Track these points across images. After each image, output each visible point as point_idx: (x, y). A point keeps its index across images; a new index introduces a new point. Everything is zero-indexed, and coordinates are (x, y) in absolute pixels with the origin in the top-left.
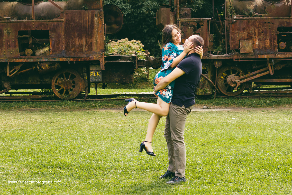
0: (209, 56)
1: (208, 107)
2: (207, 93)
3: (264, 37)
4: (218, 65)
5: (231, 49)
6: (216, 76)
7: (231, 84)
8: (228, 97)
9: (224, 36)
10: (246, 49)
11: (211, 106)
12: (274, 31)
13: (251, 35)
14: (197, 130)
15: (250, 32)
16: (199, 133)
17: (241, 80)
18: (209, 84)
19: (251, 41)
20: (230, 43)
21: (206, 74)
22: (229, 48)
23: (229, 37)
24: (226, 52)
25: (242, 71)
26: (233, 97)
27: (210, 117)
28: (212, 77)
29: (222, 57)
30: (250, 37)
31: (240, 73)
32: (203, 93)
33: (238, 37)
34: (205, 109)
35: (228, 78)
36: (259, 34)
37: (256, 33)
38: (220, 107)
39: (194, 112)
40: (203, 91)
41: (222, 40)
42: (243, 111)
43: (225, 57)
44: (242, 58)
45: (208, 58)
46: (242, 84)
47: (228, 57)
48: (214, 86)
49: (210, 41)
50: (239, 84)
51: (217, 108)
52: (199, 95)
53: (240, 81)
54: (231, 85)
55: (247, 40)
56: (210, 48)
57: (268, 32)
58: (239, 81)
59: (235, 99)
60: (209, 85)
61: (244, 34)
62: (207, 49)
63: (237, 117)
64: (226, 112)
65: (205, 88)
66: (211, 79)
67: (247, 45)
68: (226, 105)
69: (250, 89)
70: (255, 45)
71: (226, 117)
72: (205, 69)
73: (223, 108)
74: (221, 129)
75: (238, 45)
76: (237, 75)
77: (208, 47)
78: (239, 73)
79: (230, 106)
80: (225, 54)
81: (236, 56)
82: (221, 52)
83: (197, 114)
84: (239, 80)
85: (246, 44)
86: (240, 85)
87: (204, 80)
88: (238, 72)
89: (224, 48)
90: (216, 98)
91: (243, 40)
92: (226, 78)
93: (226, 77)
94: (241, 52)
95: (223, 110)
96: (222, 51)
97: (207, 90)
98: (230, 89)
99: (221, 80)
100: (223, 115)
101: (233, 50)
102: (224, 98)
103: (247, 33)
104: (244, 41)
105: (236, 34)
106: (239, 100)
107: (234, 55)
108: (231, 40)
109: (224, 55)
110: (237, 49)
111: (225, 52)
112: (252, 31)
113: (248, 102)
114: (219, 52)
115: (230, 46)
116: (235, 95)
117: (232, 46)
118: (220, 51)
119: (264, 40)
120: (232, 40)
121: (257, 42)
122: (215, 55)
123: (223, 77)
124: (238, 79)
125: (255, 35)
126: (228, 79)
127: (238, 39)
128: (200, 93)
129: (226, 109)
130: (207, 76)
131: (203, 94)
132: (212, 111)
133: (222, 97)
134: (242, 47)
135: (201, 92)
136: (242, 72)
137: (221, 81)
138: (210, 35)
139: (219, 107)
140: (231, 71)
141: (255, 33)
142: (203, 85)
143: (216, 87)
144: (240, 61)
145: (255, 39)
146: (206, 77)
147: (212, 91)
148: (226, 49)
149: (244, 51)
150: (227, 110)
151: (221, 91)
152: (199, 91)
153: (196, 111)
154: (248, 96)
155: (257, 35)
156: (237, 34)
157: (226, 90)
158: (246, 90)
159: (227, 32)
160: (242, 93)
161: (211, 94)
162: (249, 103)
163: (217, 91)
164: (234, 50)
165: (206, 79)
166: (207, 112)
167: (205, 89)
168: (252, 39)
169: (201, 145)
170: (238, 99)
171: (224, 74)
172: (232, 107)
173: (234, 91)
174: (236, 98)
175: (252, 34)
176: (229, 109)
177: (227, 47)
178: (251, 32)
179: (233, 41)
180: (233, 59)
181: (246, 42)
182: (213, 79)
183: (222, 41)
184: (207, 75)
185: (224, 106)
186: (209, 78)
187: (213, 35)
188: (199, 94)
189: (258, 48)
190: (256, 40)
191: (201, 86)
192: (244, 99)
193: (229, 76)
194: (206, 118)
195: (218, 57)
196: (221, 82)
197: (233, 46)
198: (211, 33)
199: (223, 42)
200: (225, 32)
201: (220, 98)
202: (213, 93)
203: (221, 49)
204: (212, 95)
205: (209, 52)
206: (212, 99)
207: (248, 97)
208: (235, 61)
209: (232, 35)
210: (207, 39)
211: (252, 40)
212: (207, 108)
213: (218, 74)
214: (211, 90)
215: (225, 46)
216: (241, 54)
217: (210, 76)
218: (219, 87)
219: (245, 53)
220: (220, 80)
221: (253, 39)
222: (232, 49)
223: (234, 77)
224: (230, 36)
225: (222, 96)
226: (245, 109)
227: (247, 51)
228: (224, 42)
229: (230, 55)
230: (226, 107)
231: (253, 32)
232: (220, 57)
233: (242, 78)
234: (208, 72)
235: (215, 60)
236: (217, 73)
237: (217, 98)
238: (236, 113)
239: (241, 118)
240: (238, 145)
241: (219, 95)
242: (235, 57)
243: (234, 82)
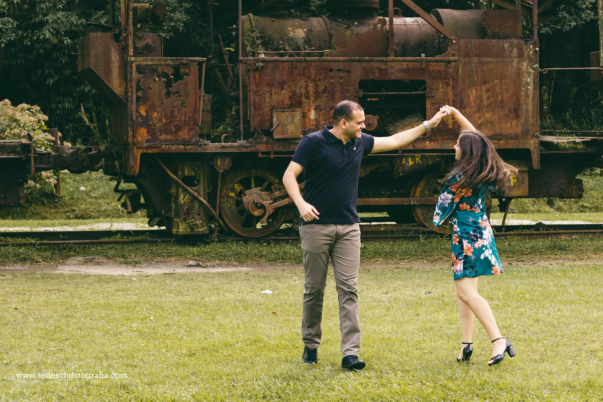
0: (201, 145)
1: (200, 263)
2: (197, 230)
3: (328, 103)
4: (222, 167)
5: (252, 130)
6: (219, 191)
7: (253, 210)
8: (246, 240)
9: (236, 99)
10: (288, 129)
11: (206, 260)
12: (350, 88)
13: (299, 97)
14: (177, 318)
15: (295, 91)
16: (180, 327)
17: (275, 200)
18: (202, 209)
19: (298, 112)
20: (250, 116)
21: (195, 185)
22: (247, 129)
23: (248, 102)
24: (242, 137)
25: (277, 181)
26: (258, 240)
27: (205, 286)
28: (208, 194)
29: (231, 147)
30: (295, 103)
31: (274, 185)
32: (189, 230)
33: (268, 103)
34: (192, 268)
35: (245, 195)
36: (317, 95)
37: (311, 93)
38: (228, 264)
39: (168, 274)
40: (187, 225)
41: (232, 108)
42: (280, 273)
43: (238, 147)
44: (277, 150)
45: (199, 150)
46: (277, 210)
47: (247, 147)
48: (213, 214)
49: (204, 111)
50: (270, 211)
51: (219, 265)
52: (179, 234)
53: (273, 203)
54: (252, 212)
55: (289, 108)
56: (203, 125)
57: (338, 91)
58: (270, 204)
59: (261, 244)
60: (202, 211)
61: (284, 95)
62: (198, 128)
63: (267, 287)
64: (242, 274)
65: (193, 218)
66: (207, 198)
67: (289, 120)
68: (241, 259)
69: (295, 220)
70: (307, 121)
71: (243, 288)
72: (193, 174)
73: (234, 266)
74: (231, 315)
75: (268, 120)
76: (266, 190)
77: (200, 125)
78: (271, 184)
79: (250, 260)
80: (238, 141)
81: (264, 146)
82: (230, 136)
83: (176, 279)
84: (271, 202)
85: (287, 118)
86: (273, 213)
87: (190, 199)
88: (268, 183)
89: (237, 127)
90: (217, 243)
91: (280, 108)
92: (241, 197)
93: (240, 194)
94: (276, 137)
95: (235, 269)
96: (232, 134)
97: (198, 222)
98: (251, 221)
99: (229, 200)
100: (235, 283)
101: (258, 132)
102: (237, 242)
103: (290, 92)
104: (283, 111)
105: (264, 94)
106: (271, 246)
107: (260, 143)
108: (252, 109)
109: (236, 142)
110: (266, 128)
111: (240, 137)
112: (300, 88)
113: (292, 251)
114: (226, 137)
115: (251, 122)
116: (260, 236)
117: (254, 123)
118: (228, 133)
119: (328, 110)
120: (255, 109)
121: (312, 115)
122: (216, 144)
123: (235, 192)
124: (269, 198)
125: (307, 98)
126: (245, 199)
127: (268, 106)
128: (180, 230)
129: (241, 266)
130: (196, 191)
131: (188, 233)
132: (209, 273)
133: (232, 240)
134: (278, 125)
135: (183, 228)
136: (277, 183)
137: (230, 203)
138: (204, 96)
139: (224, 262)
140: (253, 180)
141: (307, 92)
142: (188, 213)
143: (217, 217)
144: (272, 156)
145: (307, 108)
146: (196, 194)
147: (208, 226)
148: (242, 129)
149: (284, 134)
150: (244, 269)
151: (230, 225)
152: (178, 225)
153: (173, 272)
154: (291, 238)
155: (312, 98)
156: (267, 95)
157: (242, 222)
158: (288, 224)
159: (243, 89)
160: (278, 231)
161: (207, 232)
162: (294, 254)
163: (220, 226)
164: (260, 132)
165: (194, 198)
166: (198, 274)
167: (193, 220)
168: (300, 107)
169: (186, 355)
170: (269, 244)
171: (236, 187)
172: (255, 263)
173: (259, 226)
174: (263, 243)
175: (301, 95)
176: (247, 266)
177: (244, 124)
178: (298, 90)
179: (258, 111)
180: (256, 153)
181: (287, 113)
182: (212, 197)
183: (231, 111)
184: (197, 188)
185: (235, 261)
186: (202, 196)
187: (211, 97)
188: (178, 232)
189: (314, 127)
190: (309, 110)
191: (183, 214)
192: (283, 245)
193: (247, 192)
194: (197, 289)
195: (223, 147)
196: (229, 205)
197: (257, 122)
198: (207, 91)
199: (233, 113)
200: (239, 90)
201: (228, 241)
202: (212, 231)
203: (229, 129)
204: (210, 236)
205: (201, 136)
206: (208, 243)
207: (291, 241)
208: (262, 156)
209: (256, 97)
210: (198, 104)
211: (301, 109)
212: (198, 265)
213: (221, 187)
214: (207, 224)
215: (239, 122)
216: (275, 141)
217: (204, 191)
218: (224, 216)
219: (285, 140)
220: (227, 201)
221: (303, 106)
222: (255, 129)
223: (259, 194)
224: (250, 100)
225: (232, 238)
226: (285, 268)
227: (290, 134)
228: (238, 111)
229: (251, 143)
230: (242, 263)
231: (303, 91)
232: (227, 147)
233: (278, 195)
234: (198, 181)
235: (215, 155)
236: (220, 183)
237: (220, 241)
238: (264, 277)
239: (277, 289)
240: (273, 355)
241: (225, 235)
242: (263, 148)
243: (259, 204)
